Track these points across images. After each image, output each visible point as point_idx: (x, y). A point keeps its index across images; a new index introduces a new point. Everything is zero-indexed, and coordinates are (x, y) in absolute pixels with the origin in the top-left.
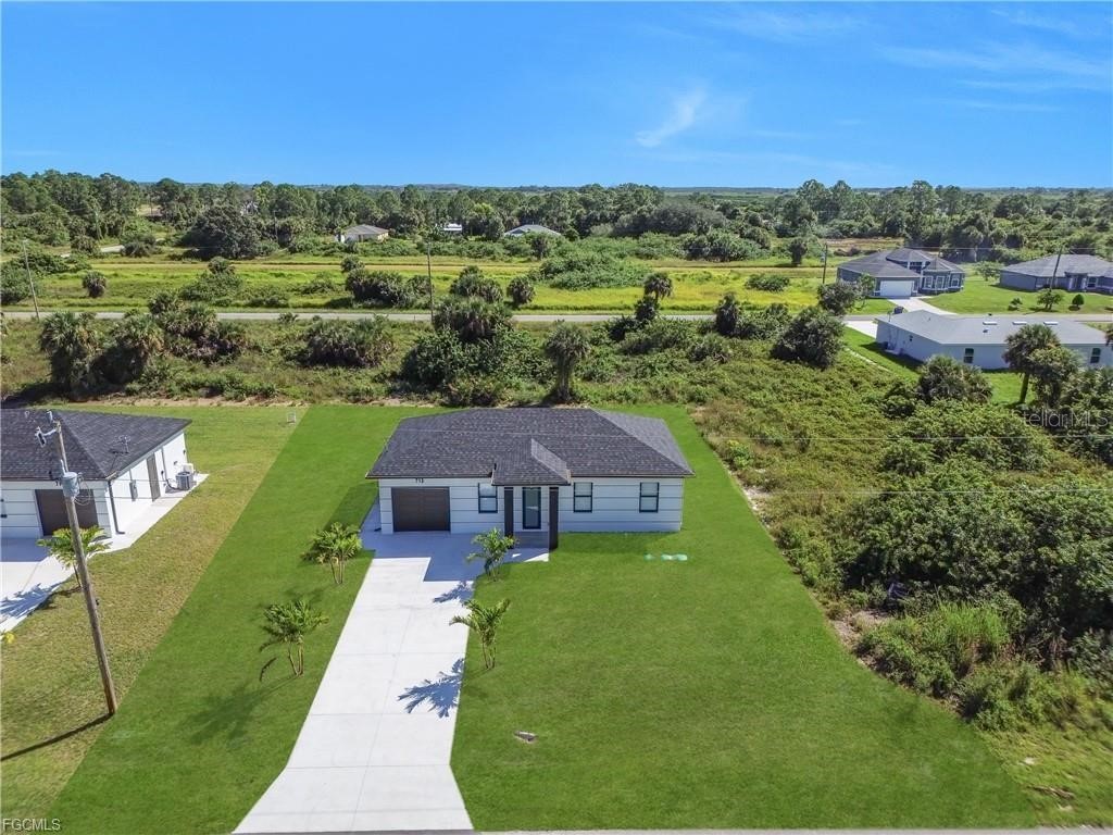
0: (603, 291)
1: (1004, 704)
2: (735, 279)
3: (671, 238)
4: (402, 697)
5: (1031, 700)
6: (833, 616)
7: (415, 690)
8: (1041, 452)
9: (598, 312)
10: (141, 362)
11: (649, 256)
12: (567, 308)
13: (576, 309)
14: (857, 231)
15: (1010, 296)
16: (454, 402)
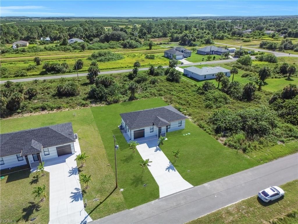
0: (111, 62)
1: (249, 149)
2: (141, 55)
3: (117, 42)
4: (166, 170)
5: (251, 147)
6: (217, 139)
7: (167, 169)
8: (229, 100)
9: (116, 69)
10: (18, 103)
11: (113, 48)
12: (108, 69)
13: (110, 69)
14: (157, 36)
15: (201, 57)
16: (109, 103)
